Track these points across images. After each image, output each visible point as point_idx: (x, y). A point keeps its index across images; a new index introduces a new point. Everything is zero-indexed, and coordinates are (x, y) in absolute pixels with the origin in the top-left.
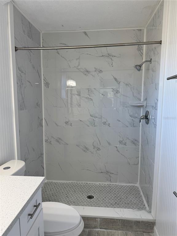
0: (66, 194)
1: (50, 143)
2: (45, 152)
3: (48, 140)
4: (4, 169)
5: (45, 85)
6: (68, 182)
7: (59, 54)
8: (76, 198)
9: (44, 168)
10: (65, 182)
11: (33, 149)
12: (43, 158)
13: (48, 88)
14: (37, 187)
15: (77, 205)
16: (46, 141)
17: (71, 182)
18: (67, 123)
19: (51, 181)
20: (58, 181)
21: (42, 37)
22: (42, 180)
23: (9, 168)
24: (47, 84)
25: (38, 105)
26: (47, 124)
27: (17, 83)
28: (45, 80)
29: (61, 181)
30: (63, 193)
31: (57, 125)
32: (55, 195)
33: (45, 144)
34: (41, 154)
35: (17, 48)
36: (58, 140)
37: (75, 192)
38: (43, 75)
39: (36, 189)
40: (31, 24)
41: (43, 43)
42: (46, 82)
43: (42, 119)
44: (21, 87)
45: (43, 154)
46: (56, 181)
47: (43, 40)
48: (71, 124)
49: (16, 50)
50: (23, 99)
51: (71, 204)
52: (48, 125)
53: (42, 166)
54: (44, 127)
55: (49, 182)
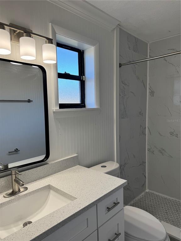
0: (166, 210)
1: (153, 152)
2: (148, 161)
3: (151, 150)
4: (102, 167)
5: (150, 94)
6: (171, 198)
7: (166, 61)
8: (177, 218)
9: (146, 177)
10: (168, 197)
11: (134, 156)
12: (145, 166)
13: (153, 96)
14: (117, 187)
15: (176, 226)
16: (149, 150)
17: (174, 199)
18: (172, 134)
19: (153, 192)
20: (161, 195)
21: (150, 47)
22: (123, 183)
23: (105, 167)
24: (152, 93)
25: (142, 114)
26: (150, 133)
27: (120, 95)
28: (151, 89)
29: (163, 195)
30: (162, 207)
31: (161, 135)
32: (154, 207)
33: (148, 153)
34: (143, 162)
35: (121, 64)
36: (162, 151)
37: (177, 212)
38: (149, 84)
39: (115, 188)
40: (137, 38)
41: (150, 53)
42: (151, 91)
43: (145, 128)
44: (123, 98)
45: (146, 162)
46: (157, 194)
47: (150, 50)
48: (177, 135)
49: (120, 67)
50: (125, 109)
51: (169, 222)
52: (152, 134)
53: (143, 174)
54: (147, 135)
55: (150, 192)
